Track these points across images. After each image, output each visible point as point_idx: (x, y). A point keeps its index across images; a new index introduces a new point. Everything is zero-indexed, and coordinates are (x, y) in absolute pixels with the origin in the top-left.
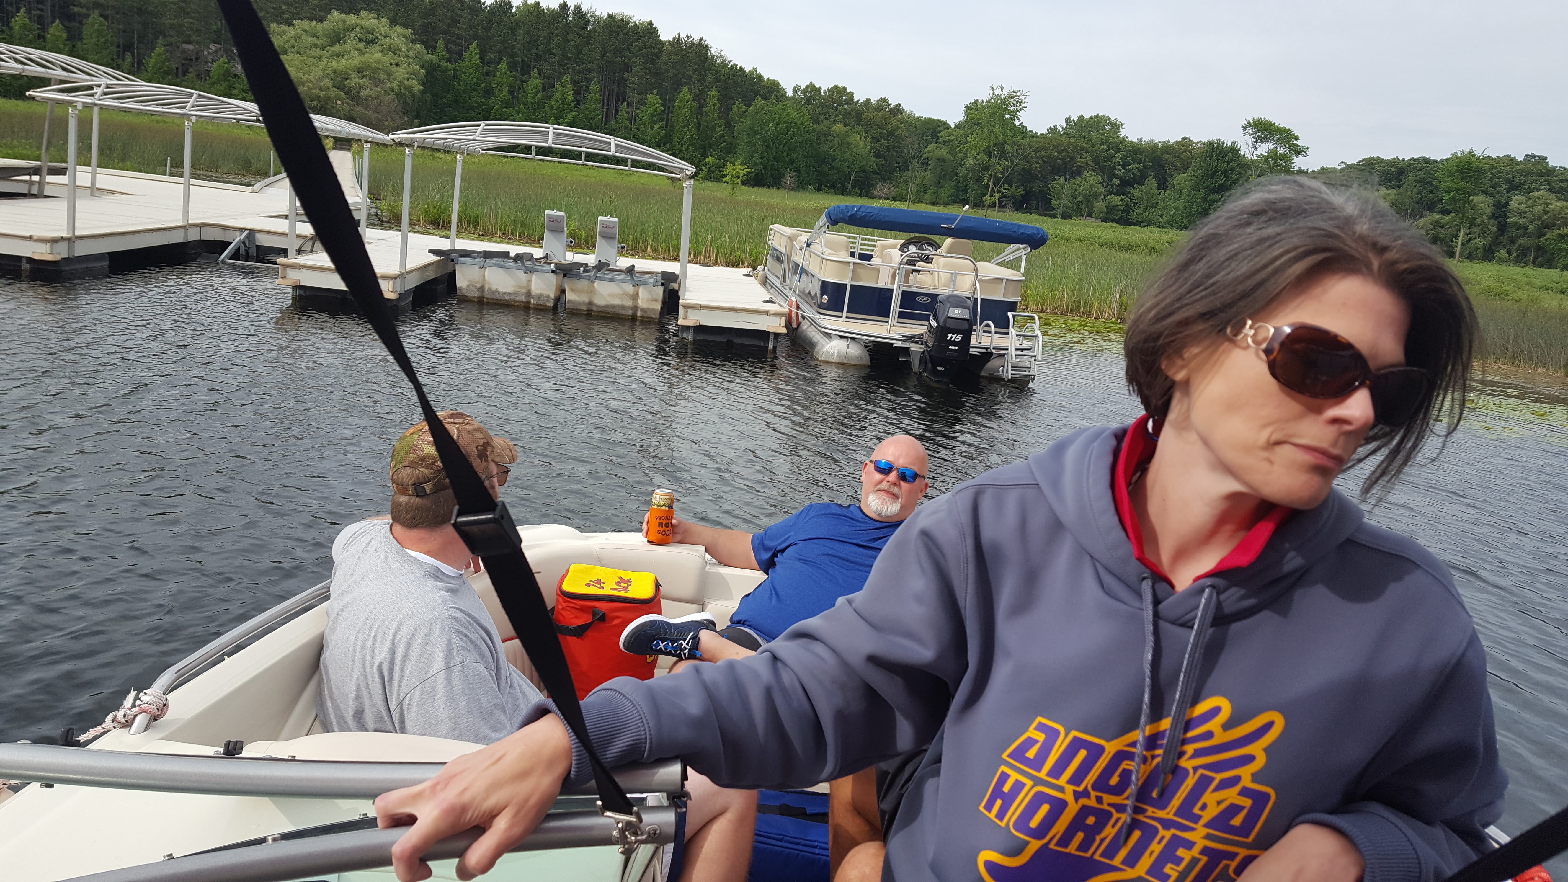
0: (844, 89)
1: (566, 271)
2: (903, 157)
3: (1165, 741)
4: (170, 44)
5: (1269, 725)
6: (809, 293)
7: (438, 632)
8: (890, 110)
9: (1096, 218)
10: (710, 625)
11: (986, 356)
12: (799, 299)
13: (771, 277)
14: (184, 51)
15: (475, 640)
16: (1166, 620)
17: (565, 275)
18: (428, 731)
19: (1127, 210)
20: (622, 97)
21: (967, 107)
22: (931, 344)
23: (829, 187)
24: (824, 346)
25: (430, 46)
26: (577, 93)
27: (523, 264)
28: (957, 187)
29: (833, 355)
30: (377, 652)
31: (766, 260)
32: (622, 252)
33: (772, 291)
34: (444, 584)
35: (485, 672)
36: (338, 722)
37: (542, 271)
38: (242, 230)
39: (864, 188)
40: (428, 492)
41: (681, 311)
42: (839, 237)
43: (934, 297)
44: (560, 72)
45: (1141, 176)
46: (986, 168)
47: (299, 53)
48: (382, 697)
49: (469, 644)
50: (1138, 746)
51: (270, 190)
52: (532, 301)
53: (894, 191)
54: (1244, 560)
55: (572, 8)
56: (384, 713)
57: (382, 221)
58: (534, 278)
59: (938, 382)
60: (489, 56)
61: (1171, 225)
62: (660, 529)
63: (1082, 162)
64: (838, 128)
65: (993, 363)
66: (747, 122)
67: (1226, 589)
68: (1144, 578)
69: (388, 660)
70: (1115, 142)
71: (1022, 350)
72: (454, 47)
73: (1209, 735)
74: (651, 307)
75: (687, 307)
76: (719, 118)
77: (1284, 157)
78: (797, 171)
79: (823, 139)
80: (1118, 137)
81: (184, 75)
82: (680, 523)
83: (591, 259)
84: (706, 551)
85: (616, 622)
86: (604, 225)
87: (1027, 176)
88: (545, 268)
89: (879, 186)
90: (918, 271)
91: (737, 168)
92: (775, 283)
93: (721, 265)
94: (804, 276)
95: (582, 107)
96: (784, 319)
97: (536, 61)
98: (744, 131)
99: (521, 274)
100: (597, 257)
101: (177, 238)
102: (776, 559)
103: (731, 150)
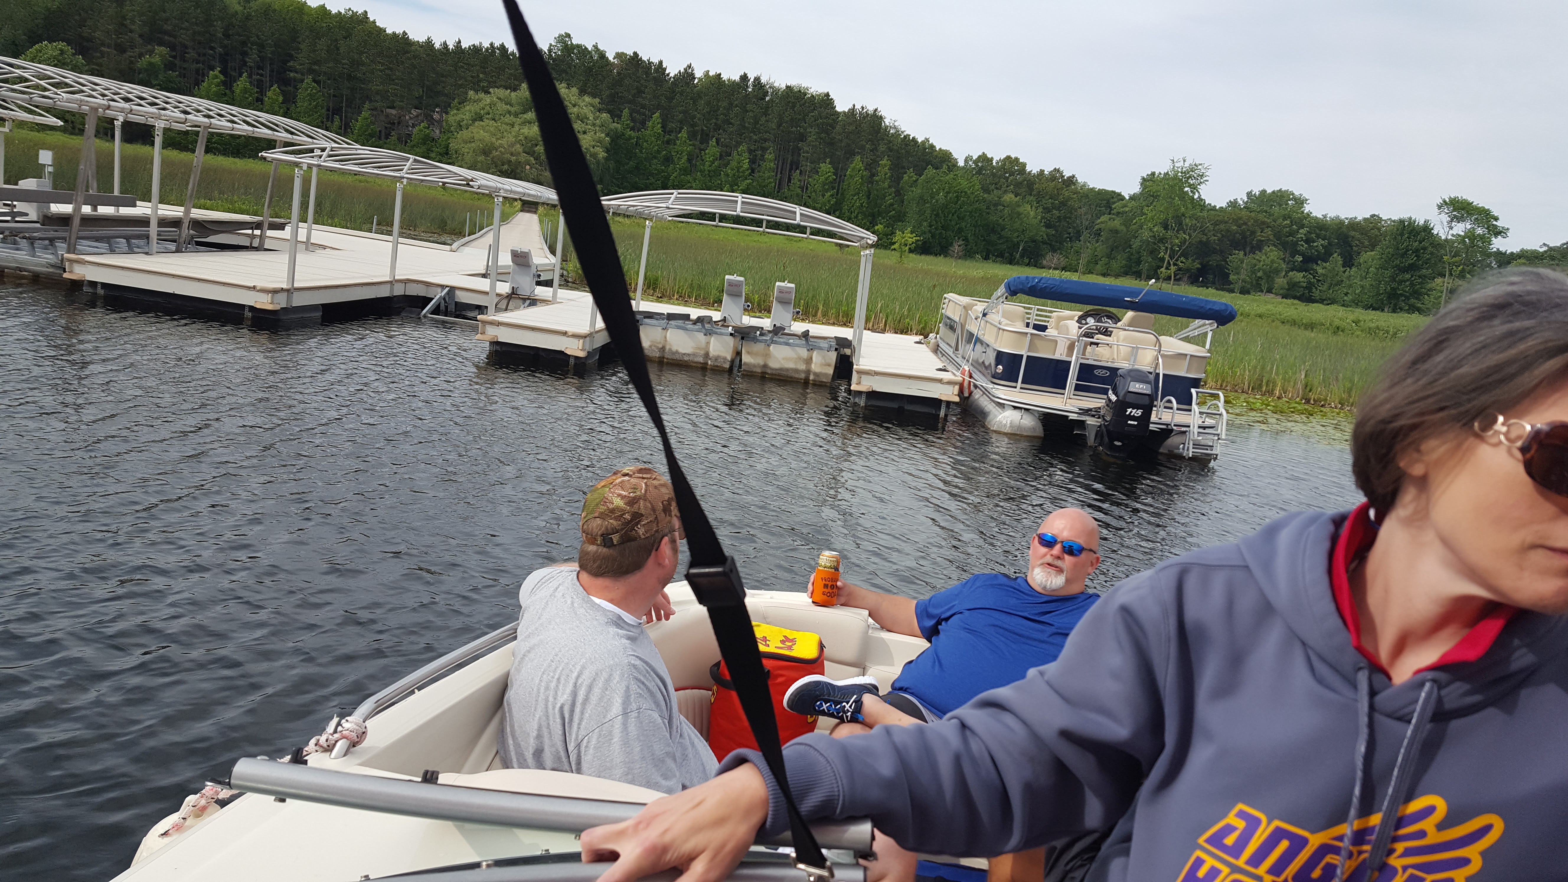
0: (1017, 159)
1: (744, 334)
2: (1074, 227)
3: (1373, 837)
4: (375, 109)
5: (1488, 828)
6: (983, 362)
7: (617, 678)
8: (1064, 181)
9: (1276, 294)
10: (873, 689)
11: (1166, 432)
12: (971, 368)
13: (943, 345)
14: (387, 116)
15: (651, 688)
16: (1382, 713)
17: (743, 338)
18: (603, 774)
19: (1310, 286)
20: (795, 166)
21: (1143, 179)
22: (1108, 418)
23: (997, 256)
24: (996, 416)
25: (615, 115)
26: (752, 161)
27: (703, 326)
28: (1129, 259)
29: (1005, 425)
30: (559, 693)
31: (939, 328)
32: (797, 317)
33: (944, 358)
34: (625, 632)
35: (659, 720)
36: (518, 760)
37: (721, 334)
38: (443, 287)
39: (1033, 258)
40: (615, 542)
41: (855, 376)
42: (1015, 308)
43: (1114, 371)
44: (737, 142)
45: (1325, 253)
46: (1162, 240)
47: (494, 119)
48: (561, 738)
49: (646, 691)
50: (1346, 840)
51: (466, 249)
52: (709, 362)
53: (1063, 262)
54: (1472, 654)
55: (752, 80)
56: (563, 754)
57: (568, 282)
58: (713, 340)
59: (1116, 457)
60: (671, 125)
61: (1357, 304)
62: (825, 590)
63: (1263, 236)
64: (1009, 197)
65: (1173, 440)
66: (917, 191)
67: (1448, 684)
68: (1360, 669)
69: (569, 702)
70: (1299, 218)
71: (1204, 428)
72: (638, 117)
73: (1422, 834)
74: (824, 371)
75: (861, 372)
76: (890, 187)
77: (1482, 237)
78: (966, 239)
79: (992, 208)
80: (1303, 212)
81: (387, 138)
82: (845, 585)
83: (766, 323)
84: (870, 615)
85: (780, 680)
86: (781, 291)
87: (1203, 249)
88: (723, 330)
89: (1049, 256)
90: (1097, 344)
91: (906, 236)
92: (947, 351)
93: (890, 331)
94: (978, 346)
95: (756, 175)
96: (957, 387)
97: (715, 130)
98: (913, 200)
99: (701, 336)
100: (772, 322)
101: (384, 292)
102: (940, 627)
103: (900, 218)
